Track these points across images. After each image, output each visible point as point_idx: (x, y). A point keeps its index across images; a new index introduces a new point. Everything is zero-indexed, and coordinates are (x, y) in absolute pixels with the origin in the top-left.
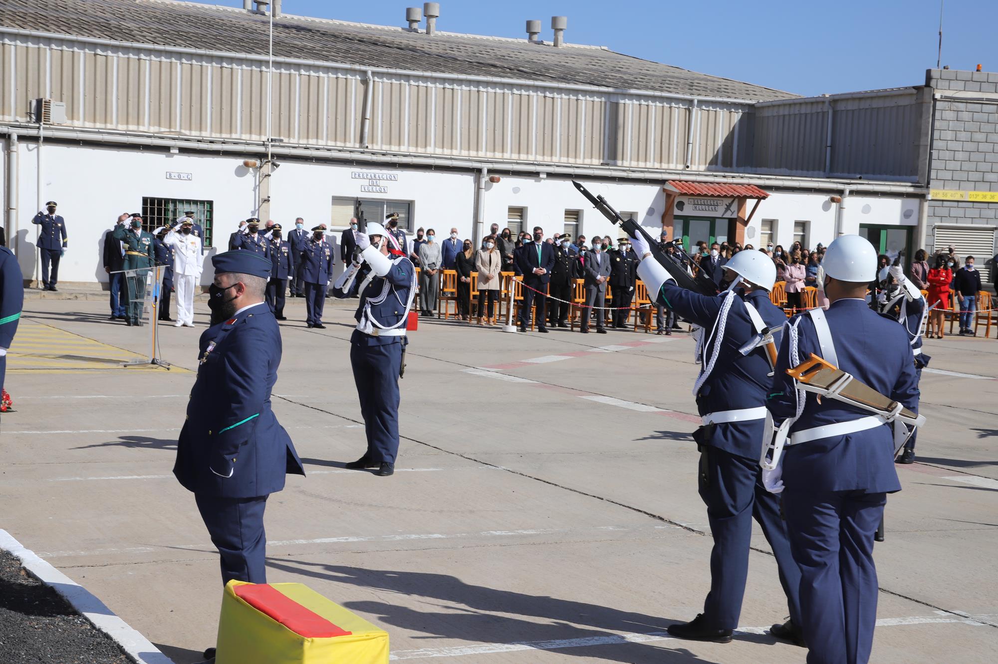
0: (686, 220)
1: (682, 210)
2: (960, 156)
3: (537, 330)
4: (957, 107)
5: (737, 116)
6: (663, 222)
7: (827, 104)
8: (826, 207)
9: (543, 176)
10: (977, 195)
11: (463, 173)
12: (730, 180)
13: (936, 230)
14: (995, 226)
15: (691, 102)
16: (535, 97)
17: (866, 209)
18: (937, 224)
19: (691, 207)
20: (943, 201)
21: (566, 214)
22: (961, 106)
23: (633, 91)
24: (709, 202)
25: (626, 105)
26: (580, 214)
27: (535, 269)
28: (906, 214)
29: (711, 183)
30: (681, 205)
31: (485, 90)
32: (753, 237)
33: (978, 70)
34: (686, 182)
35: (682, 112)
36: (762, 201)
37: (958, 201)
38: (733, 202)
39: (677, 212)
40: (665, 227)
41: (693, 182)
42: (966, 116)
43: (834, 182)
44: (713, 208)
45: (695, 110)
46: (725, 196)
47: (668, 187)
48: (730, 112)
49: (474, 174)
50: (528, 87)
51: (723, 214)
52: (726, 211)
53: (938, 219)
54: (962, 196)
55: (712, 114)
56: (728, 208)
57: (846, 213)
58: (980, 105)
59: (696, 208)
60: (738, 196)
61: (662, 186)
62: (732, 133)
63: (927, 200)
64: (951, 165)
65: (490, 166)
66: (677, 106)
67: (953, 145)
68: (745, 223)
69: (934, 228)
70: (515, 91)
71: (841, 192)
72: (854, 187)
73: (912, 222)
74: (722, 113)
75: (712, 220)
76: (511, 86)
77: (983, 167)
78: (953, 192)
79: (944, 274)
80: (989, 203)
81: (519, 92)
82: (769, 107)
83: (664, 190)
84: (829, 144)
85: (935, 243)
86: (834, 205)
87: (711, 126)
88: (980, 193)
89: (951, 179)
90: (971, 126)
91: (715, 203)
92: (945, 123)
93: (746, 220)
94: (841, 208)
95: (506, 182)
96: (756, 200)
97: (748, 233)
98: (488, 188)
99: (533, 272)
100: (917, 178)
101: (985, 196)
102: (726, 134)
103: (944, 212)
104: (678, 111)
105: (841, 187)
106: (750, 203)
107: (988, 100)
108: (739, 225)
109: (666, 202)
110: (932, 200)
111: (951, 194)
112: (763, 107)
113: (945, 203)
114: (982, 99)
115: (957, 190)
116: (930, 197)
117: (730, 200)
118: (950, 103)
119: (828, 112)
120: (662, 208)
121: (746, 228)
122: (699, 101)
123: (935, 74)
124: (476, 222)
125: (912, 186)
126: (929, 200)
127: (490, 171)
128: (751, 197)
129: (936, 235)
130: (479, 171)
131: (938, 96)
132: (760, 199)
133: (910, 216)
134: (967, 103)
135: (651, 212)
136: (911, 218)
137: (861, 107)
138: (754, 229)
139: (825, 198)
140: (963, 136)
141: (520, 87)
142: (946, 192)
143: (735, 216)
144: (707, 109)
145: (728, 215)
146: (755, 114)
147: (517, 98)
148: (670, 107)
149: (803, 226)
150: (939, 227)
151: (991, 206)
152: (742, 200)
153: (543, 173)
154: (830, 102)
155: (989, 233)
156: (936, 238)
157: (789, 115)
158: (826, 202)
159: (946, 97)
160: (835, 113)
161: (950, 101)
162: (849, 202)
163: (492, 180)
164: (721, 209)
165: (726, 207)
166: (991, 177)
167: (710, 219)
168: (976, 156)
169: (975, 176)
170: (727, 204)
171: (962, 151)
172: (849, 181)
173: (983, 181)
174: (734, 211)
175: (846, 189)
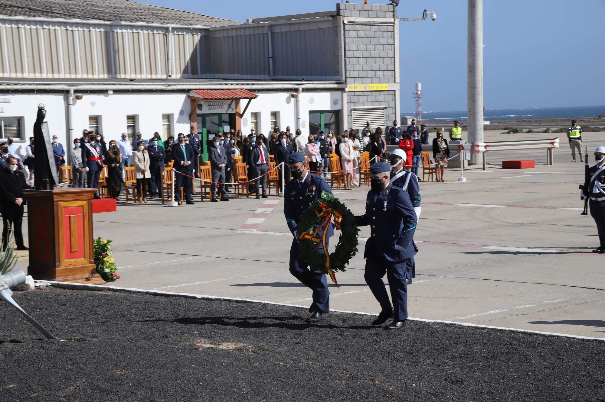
0: (203, 116)
1: (201, 109)
2: (362, 61)
3: (185, 203)
4: (357, 28)
5: (197, 38)
6: (190, 119)
7: (267, 28)
8: (288, 101)
9: (111, 92)
10: (374, 87)
11: (56, 94)
12: (230, 87)
13: (353, 111)
14: (384, 106)
15: (167, 29)
16: (60, 30)
17: (312, 101)
18: (353, 107)
19: (207, 107)
20: (354, 92)
21: (127, 119)
22: (359, 27)
23: (123, 23)
24: (217, 103)
25: (124, 33)
26: (136, 118)
27: (182, 162)
28: (335, 103)
29: (218, 90)
30: (200, 107)
31: (23, 26)
32: (247, 125)
33: (365, 3)
34: (203, 90)
35: (162, 36)
36: (253, 100)
37: (363, 91)
38: (232, 102)
39: (198, 112)
40: (192, 123)
41: (207, 90)
42: (362, 34)
43: (292, 84)
44: (221, 108)
45: (170, 35)
46: (228, 99)
47: (192, 94)
48: (193, 35)
49: (63, 94)
50: (54, 23)
51: (227, 111)
52: (228, 109)
53: (353, 104)
54: (365, 87)
55: (181, 37)
56: (230, 106)
57: (300, 104)
58: (369, 26)
59: (210, 107)
60: (236, 98)
61: (187, 94)
62: (195, 50)
63: (345, 92)
64: (357, 67)
65: (75, 88)
66: (158, 32)
67: (357, 54)
68: (241, 116)
69: (351, 111)
70: (45, 27)
71: (296, 90)
72: (304, 86)
73: (338, 107)
74: (188, 36)
75: (220, 115)
76: (42, 23)
77: (375, 67)
78: (360, 85)
79: (409, 143)
80: (380, 91)
81: (47, 27)
82: (219, 30)
83: (189, 97)
84: (271, 56)
85: (353, 121)
86: (293, 99)
87: (181, 46)
88: (375, 85)
89: (357, 76)
90: (366, 40)
91: (221, 103)
92: (351, 39)
93: (241, 113)
94: (297, 101)
95: (87, 98)
96: (248, 100)
97: (243, 123)
98: (74, 104)
99: (182, 164)
100: (338, 77)
101: (378, 87)
102: (192, 50)
103: (356, 99)
104: (159, 36)
105: (296, 87)
106: (243, 103)
107: (374, 22)
108: (237, 117)
109: (191, 105)
110: (349, 92)
111: (359, 87)
112: (215, 31)
113: (356, 93)
114: (370, 22)
116: (347, 90)
117: (230, 101)
118: (352, 26)
119: (268, 33)
120: (188, 110)
121: (242, 119)
122: (173, 28)
123: (342, 7)
124: (69, 130)
125: (336, 83)
126: (347, 92)
127: (76, 91)
128: (244, 98)
129: (353, 115)
130: (67, 92)
131: (346, 22)
132: (251, 99)
133: (337, 103)
134: (362, 25)
135: (182, 113)
136: (338, 103)
138: (246, 119)
139: (287, 95)
140: (362, 47)
141: (48, 23)
142: (357, 85)
143: (234, 112)
144: (178, 33)
145: (230, 111)
146: (209, 35)
147: (46, 32)
148: (153, 34)
149: (275, 115)
150: (355, 110)
151: (381, 93)
152: (237, 100)
153: (110, 90)
154: (268, 26)
155: (381, 111)
156: (353, 117)
157: (237, 36)
158: (288, 97)
159: (351, 22)
160: (272, 34)
161: (353, 25)
162: (302, 96)
163: (78, 98)
164: (225, 107)
165: (228, 105)
166: (380, 74)
167: (219, 115)
168: (370, 61)
169: (371, 74)
170: (229, 104)
171: (362, 57)
172: (301, 82)
173: (376, 77)
174: (235, 109)
175: (299, 88)
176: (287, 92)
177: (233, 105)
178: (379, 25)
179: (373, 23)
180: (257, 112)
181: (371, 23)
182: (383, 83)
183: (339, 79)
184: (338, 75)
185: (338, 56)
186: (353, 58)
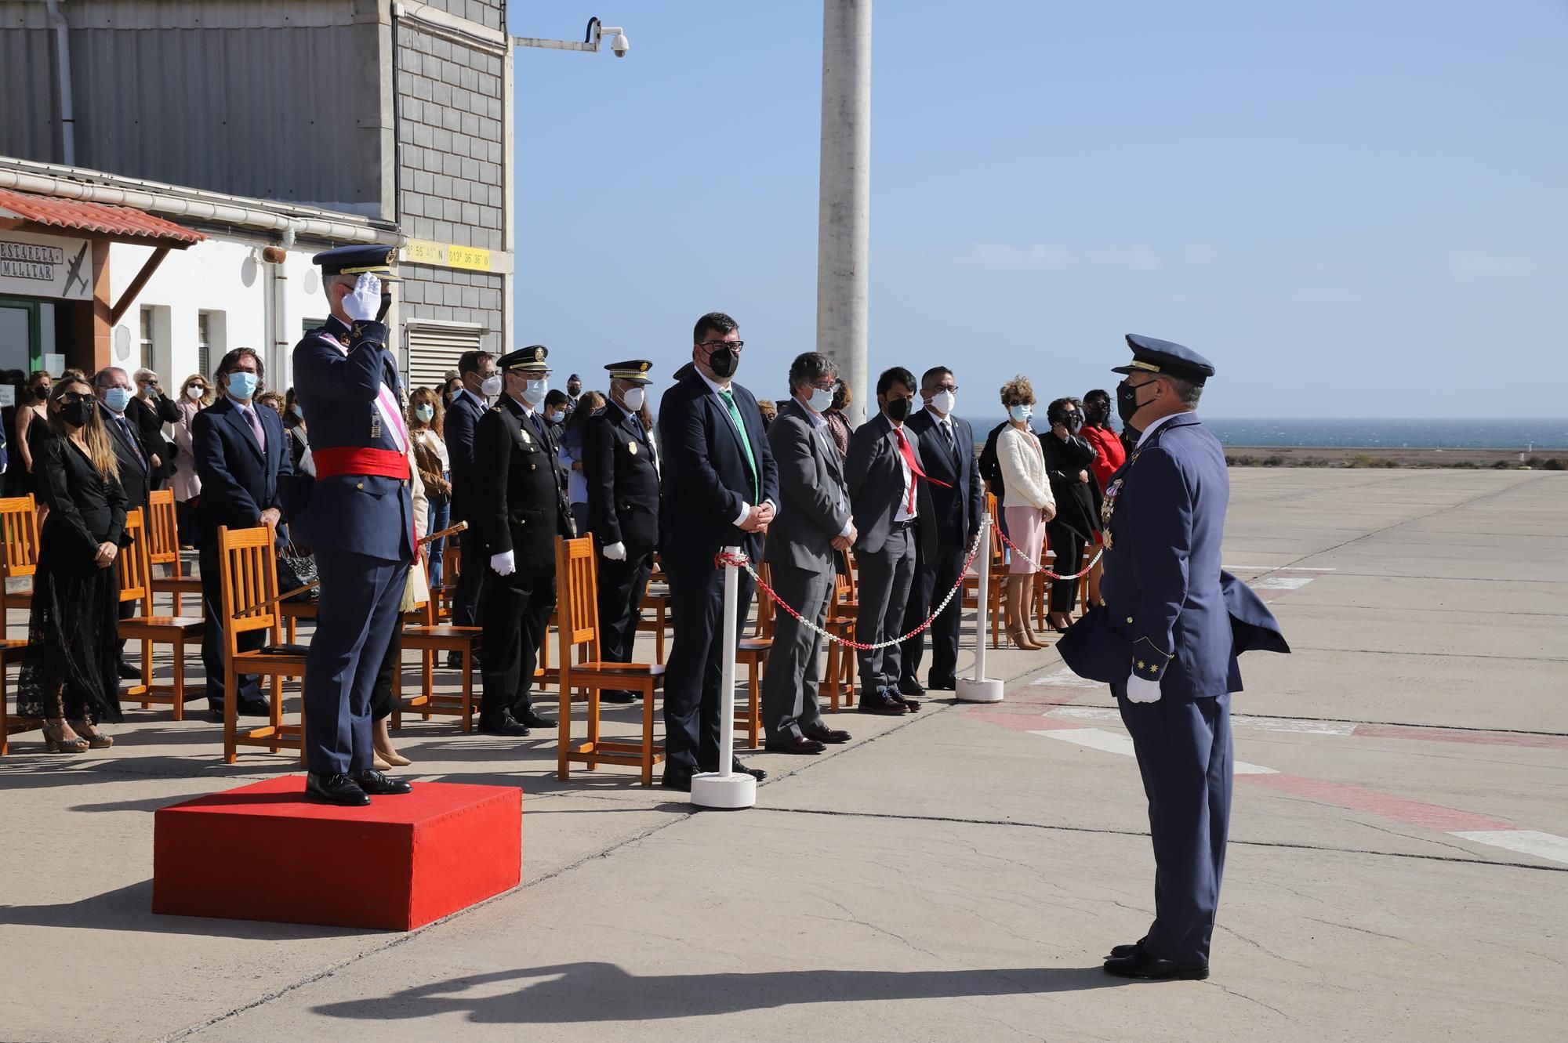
2: (431, 160)
4: (421, 44)
8: (248, 274)
10: (457, 255)
12: (87, 191)
13: (410, 335)
14: (479, 326)
17: (310, 283)
18: (411, 320)
20: (415, 265)
22: (427, 42)
24: (34, 252)
27: (746, 508)
29: (44, 194)
32: (127, 354)
36: (173, 253)
37: (434, 267)
38: (82, 254)
42: (432, 66)
43: (267, 209)
44: (44, 272)
46: (68, 232)
51: (66, 291)
52: (70, 281)
53: (410, 308)
54: (438, 255)
56: (73, 274)
58: (447, 44)
59: (7, 268)
60: (98, 233)
64: (422, 181)
67: (420, 134)
68: (114, 315)
71: (279, 236)
75: (32, 303)
77: (461, 189)
78: (430, 245)
80: (472, 272)
84: (66, 112)
85: (411, 367)
86: (264, 268)
88: (462, 250)
89: (421, 213)
90: (440, 91)
91: (48, 254)
92: (409, 79)
93: (112, 305)
94: (278, 277)
96: (150, 250)
97: (116, 345)
100: (378, 208)
101: (467, 258)
103: (417, 291)
107: (465, 34)
108: (98, 321)
110: (405, 263)
111: (426, 250)
113: (419, 270)
114: (454, 31)
115: (430, 240)
116: (403, 256)
117: (80, 244)
118: (414, 32)
121: (113, 329)
128: (125, 238)
129: (411, 347)
131: (400, 11)
132: (164, 245)
134: (434, 35)
137: (166, 25)
138: (127, 333)
140: (432, 113)
142: (420, 244)
143: (88, 296)
145: (74, 294)
149: (206, 322)
150: (417, 329)
151: (474, 279)
152: (100, 244)
155: (473, 341)
156: (411, 353)
158: (249, 259)
159: (410, 17)
161: (414, 28)
162: (293, 263)
164: (61, 272)
165: (69, 268)
166: (471, 213)
167: (30, 305)
168: (452, 164)
169: (452, 210)
170: (73, 261)
171: (433, 149)
172: (291, 208)
173: (461, 223)
174: (87, 281)
175: (287, 229)
176: (247, 240)
177: (86, 270)
178: (471, 47)
179: (460, 35)
180: (153, 307)
181: (454, 33)
182: (477, 246)
183: (380, 214)
184: (378, 199)
185: (376, 129)
186: (415, 148)
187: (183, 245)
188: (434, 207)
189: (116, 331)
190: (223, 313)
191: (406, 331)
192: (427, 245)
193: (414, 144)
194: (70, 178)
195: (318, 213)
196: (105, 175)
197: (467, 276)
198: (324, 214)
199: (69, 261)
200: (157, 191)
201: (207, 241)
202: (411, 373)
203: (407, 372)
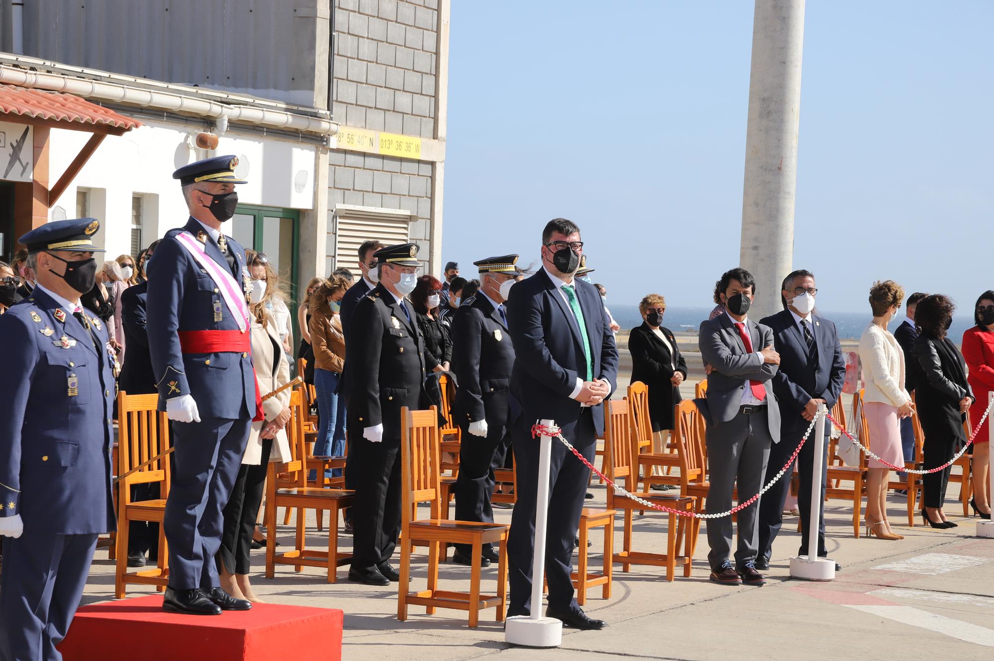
2: (366, 49)
10: (390, 142)
12: (30, 78)
13: (339, 220)
14: (408, 213)
18: (340, 206)
20: (346, 152)
28: (298, 183)
36: (110, 138)
37: (365, 155)
38: (23, 137)
46: (12, 117)
51: (7, 173)
52: (11, 164)
53: (340, 194)
54: (371, 142)
56: (15, 157)
60: (38, 118)
63: (327, 151)
64: (355, 70)
67: (357, 23)
68: (51, 197)
71: (209, 122)
72: (233, 112)
73: (306, 200)
77: (394, 77)
78: (360, 133)
80: (402, 160)
85: (338, 252)
88: (393, 137)
89: (354, 101)
93: (50, 188)
96: (87, 136)
101: (399, 146)
103: (345, 178)
105: (212, 109)
108: (37, 202)
110: (335, 150)
111: (357, 137)
113: (349, 157)
115: (362, 127)
116: (334, 143)
117: (19, 134)
121: (50, 211)
126: (332, 150)
128: (64, 124)
129: (339, 232)
132: (100, 131)
133: (304, 186)
139: (180, 135)
142: (351, 131)
143: (27, 178)
145: (14, 176)
149: (141, 206)
150: (346, 215)
152: (41, 129)
155: (401, 228)
156: (338, 239)
158: (184, 145)
164: (4, 155)
165: (11, 151)
166: (404, 101)
168: (386, 54)
169: (384, 98)
170: (15, 144)
171: (368, 38)
172: (225, 96)
173: (394, 111)
174: (28, 163)
175: (221, 116)
176: (181, 127)
177: (26, 153)
180: (89, 189)
182: (410, 134)
183: (312, 102)
184: (312, 87)
185: (312, 19)
186: (350, 37)
187: (119, 131)
188: (367, 95)
189: (53, 212)
190: (156, 196)
191: (335, 217)
192: (358, 132)
193: (349, 33)
194: (15, 66)
195: (252, 101)
196: (48, 63)
197: (397, 164)
198: (257, 101)
199: (11, 145)
200: (97, 79)
201: (141, 127)
202: (338, 258)
203: (334, 257)
